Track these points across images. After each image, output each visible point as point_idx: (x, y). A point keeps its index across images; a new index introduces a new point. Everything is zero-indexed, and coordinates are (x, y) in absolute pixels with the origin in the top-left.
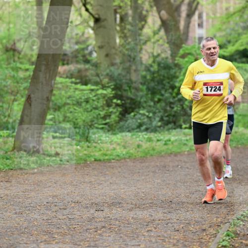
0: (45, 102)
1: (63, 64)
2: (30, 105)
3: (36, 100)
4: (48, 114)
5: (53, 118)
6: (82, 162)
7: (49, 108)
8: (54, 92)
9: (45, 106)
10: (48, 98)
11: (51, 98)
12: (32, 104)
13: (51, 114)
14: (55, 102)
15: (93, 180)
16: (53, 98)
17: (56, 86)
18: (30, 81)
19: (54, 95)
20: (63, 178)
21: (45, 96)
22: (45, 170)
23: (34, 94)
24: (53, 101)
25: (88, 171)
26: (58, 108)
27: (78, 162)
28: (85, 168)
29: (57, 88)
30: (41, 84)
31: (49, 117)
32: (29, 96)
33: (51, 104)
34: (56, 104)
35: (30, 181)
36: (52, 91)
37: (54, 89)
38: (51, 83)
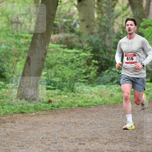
0: (41, 62)
1: (55, 33)
2: (30, 64)
3: (33, 61)
4: (43, 71)
5: (46, 74)
6: (68, 107)
7: (43, 67)
8: (48, 55)
9: (40, 65)
10: (43, 59)
11: (45, 59)
12: (31, 64)
13: (45, 71)
14: (49, 62)
15: (77, 121)
16: (47, 59)
17: (49, 50)
18: (29, 46)
19: (48, 57)
20: (54, 119)
21: (41, 58)
22: (41, 113)
23: (32, 56)
24: (47, 61)
25: (73, 114)
26: (50, 67)
27: (66, 108)
28: (71, 112)
29: (49, 51)
30: (37, 48)
31: (44, 73)
32: (29, 57)
33: (45, 63)
34: (49, 64)
35: (29, 122)
36: (46, 54)
37: (47, 52)
38: (46, 47)
